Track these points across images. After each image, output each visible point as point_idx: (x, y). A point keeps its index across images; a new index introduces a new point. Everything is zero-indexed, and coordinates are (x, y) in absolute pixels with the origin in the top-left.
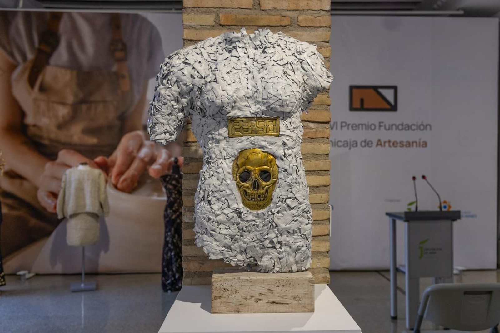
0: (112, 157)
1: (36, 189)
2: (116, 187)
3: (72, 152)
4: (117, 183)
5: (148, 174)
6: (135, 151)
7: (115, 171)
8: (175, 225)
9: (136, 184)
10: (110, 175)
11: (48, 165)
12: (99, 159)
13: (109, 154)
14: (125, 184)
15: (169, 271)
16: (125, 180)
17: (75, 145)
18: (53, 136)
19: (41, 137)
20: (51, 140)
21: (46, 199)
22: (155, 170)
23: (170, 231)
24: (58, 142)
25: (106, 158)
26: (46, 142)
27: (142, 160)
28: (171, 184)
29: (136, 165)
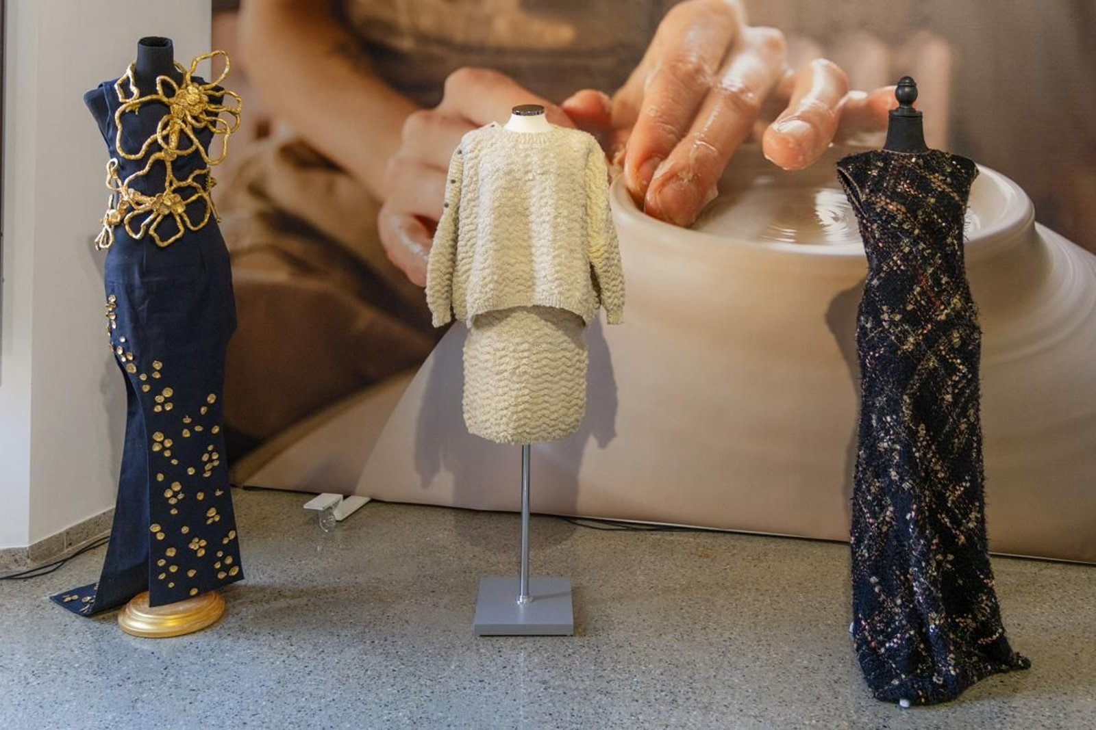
0: (626, 93)
1: (376, 205)
2: (639, 202)
3: (489, 75)
4: (645, 189)
5: (761, 153)
6: (709, 69)
7: (635, 143)
8: (915, 383)
9: (713, 193)
10: (618, 155)
11: (414, 122)
12: (577, 101)
13: (616, 80)
14: (669, 191)
15: (890, 592)
16: (672, 176)
17: (500, 51)
18: (426, 22)
19: (391, 28)
20: (423, 38)
21: (405, 240)
22: (783, 140)
23: (893, 406)
24: (444, 42)
25: (605, 97)
26: (406, 44)
27: (735, 100)
28: (894, 196)
29: (712, 118)
